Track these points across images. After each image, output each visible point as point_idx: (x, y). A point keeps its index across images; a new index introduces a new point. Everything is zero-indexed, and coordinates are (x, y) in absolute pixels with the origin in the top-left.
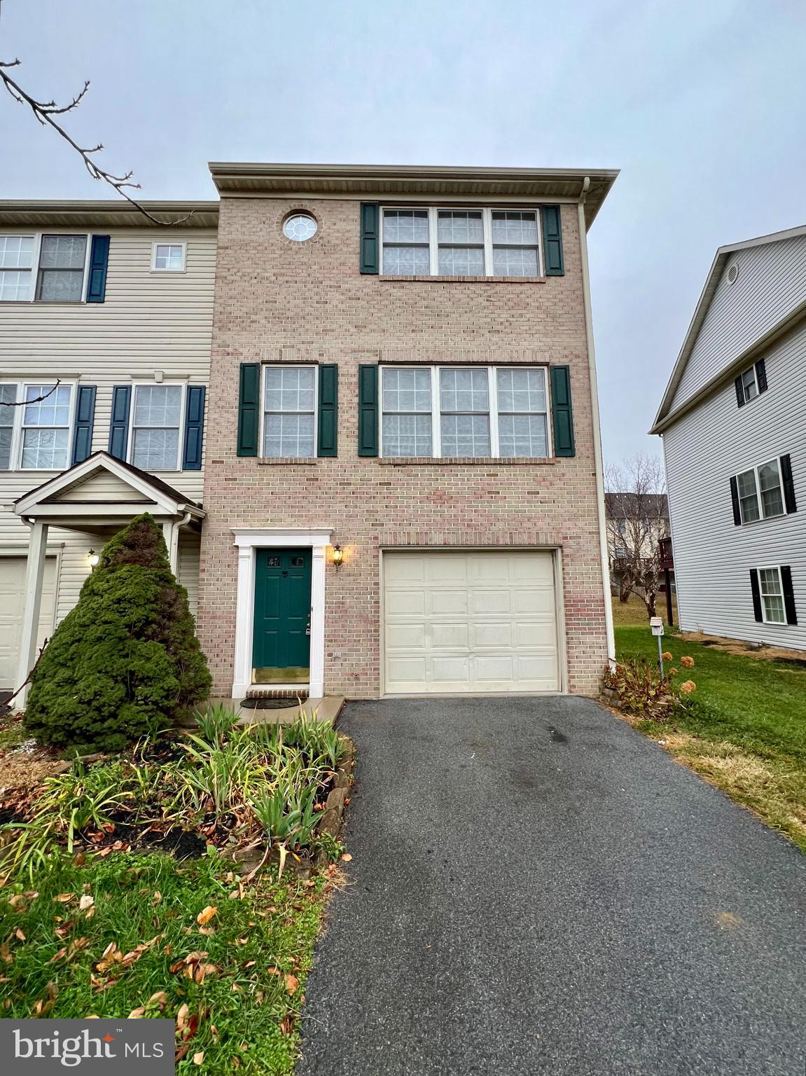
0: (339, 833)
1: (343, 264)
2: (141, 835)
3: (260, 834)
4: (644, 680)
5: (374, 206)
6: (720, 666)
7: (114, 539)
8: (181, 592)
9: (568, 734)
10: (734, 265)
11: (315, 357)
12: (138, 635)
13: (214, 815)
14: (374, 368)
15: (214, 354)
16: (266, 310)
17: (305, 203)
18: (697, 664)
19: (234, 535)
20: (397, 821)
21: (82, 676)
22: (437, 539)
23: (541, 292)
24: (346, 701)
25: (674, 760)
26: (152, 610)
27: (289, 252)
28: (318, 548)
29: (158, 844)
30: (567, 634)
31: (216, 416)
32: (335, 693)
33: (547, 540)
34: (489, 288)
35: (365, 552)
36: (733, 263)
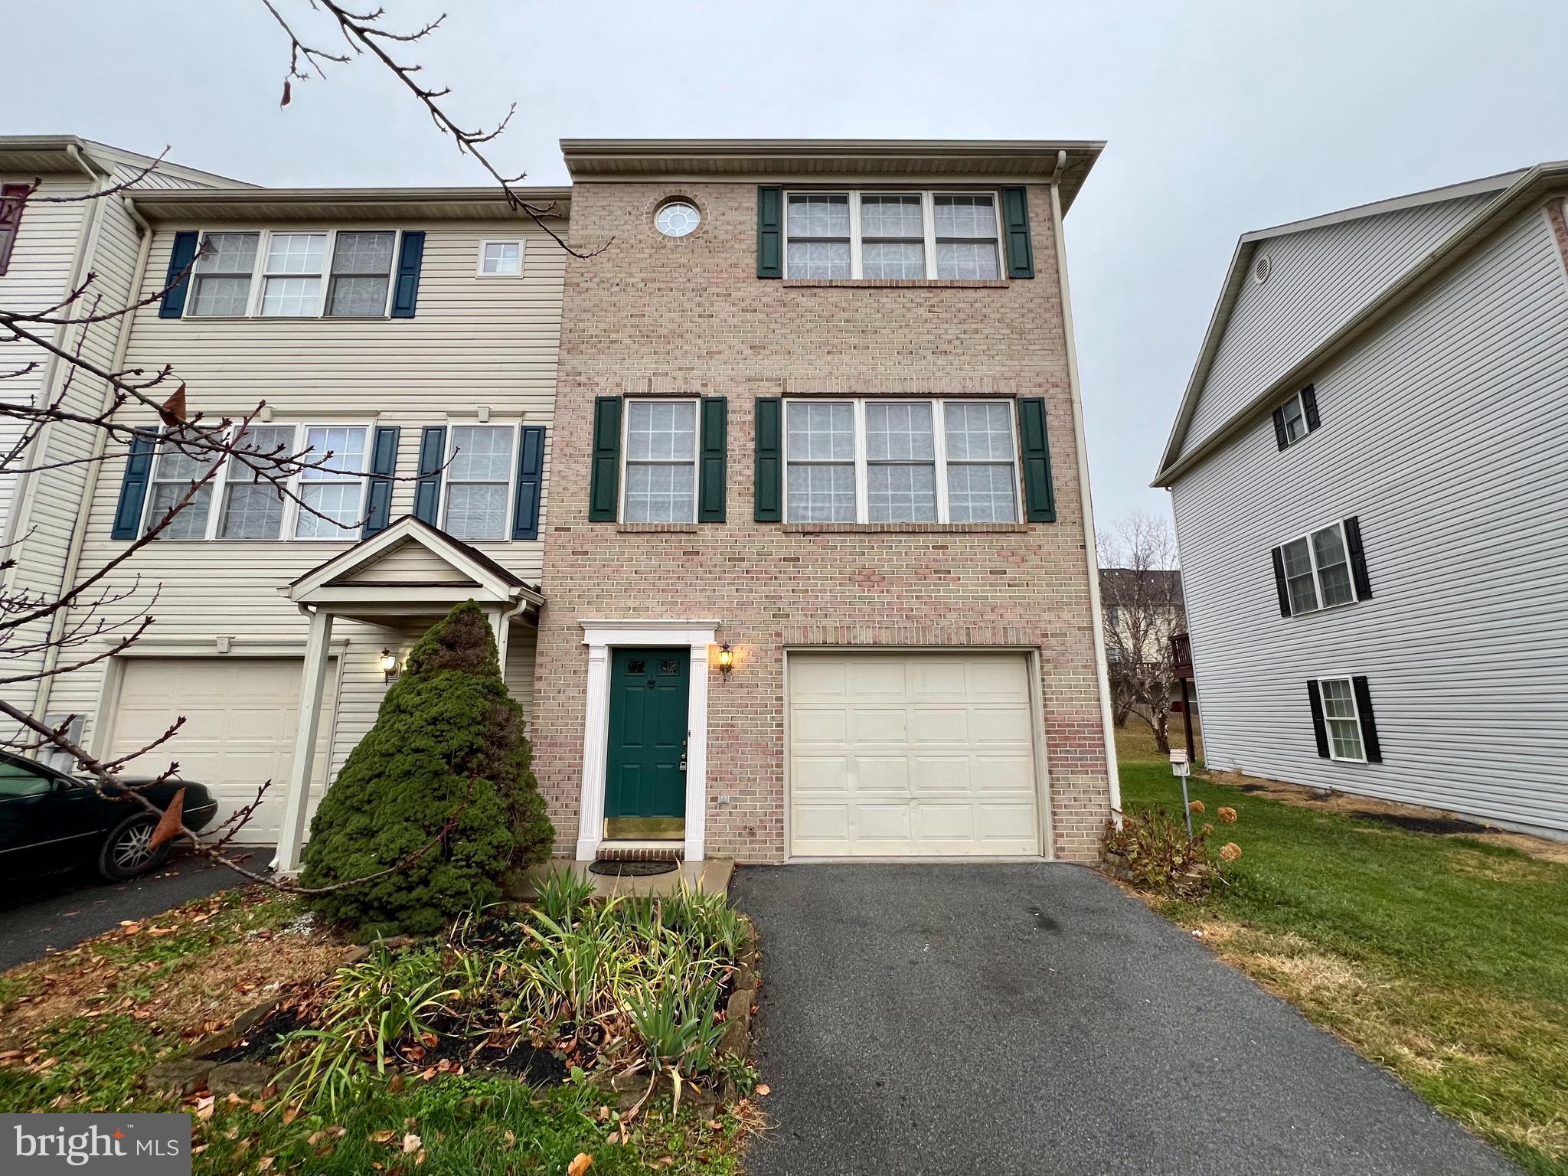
0: (747, 1054)
1: (735, 266)
2: (474, 1052)
3: (640, 1053)
4: (1165, 841)
5: (777, 189)
6: (1272, 823)
7: (427, 635)
8: (515, 709)
9: (1061, 919)
10: (1265, 257)
11: (696, 387)
12: (459, 769)
13: (574, 1027)
14: (775, 402)
15: (560, 384)
16: (632, 326)
17: (684, 188)
18: (1240, 820)
19: (583, 629)
20: (828, 1039)
21: (383, 825)
22: (864, 636)
23: (1003, 300)
24: (737, 866)
25: (1218, 959)
26: (477, 734)
27: (663, 251)
28: (699, 648)
29: (501, 1064)
30: (1050, 772)
31: (562, 467)
32: (721, 854)
33: (1018, 639)
34: (931, 295)
35: (763, 654)
36: (1263, 256)
